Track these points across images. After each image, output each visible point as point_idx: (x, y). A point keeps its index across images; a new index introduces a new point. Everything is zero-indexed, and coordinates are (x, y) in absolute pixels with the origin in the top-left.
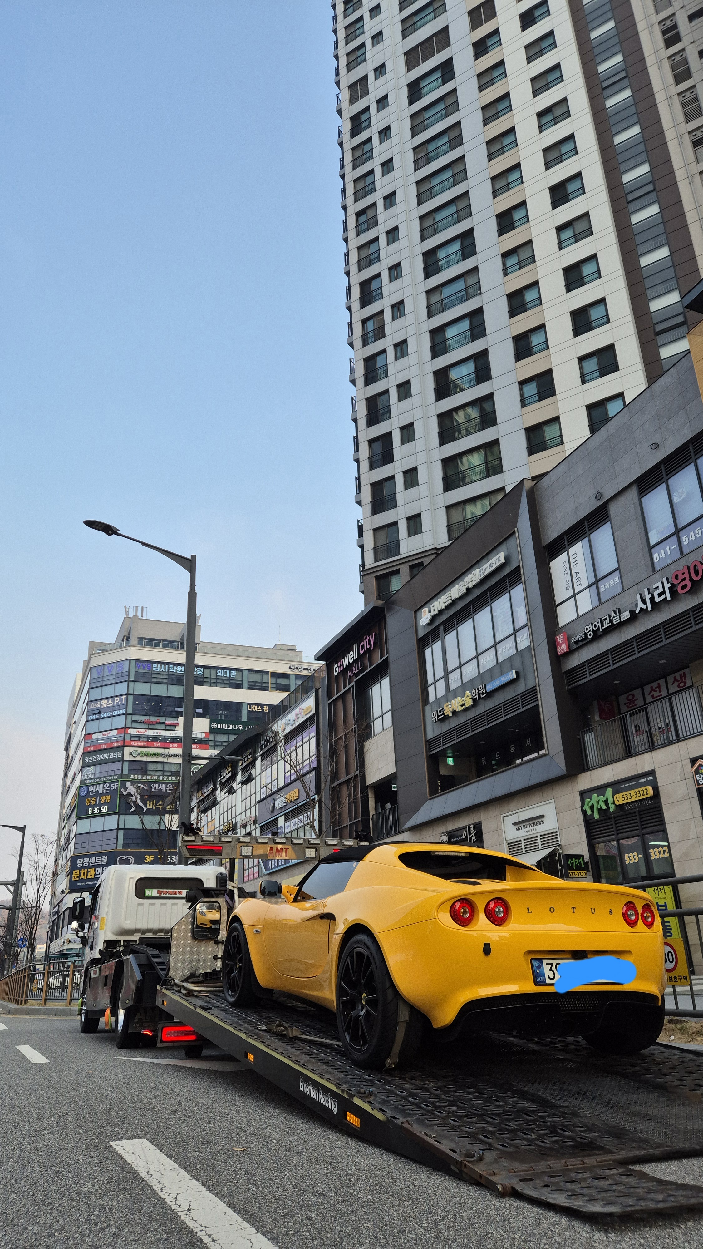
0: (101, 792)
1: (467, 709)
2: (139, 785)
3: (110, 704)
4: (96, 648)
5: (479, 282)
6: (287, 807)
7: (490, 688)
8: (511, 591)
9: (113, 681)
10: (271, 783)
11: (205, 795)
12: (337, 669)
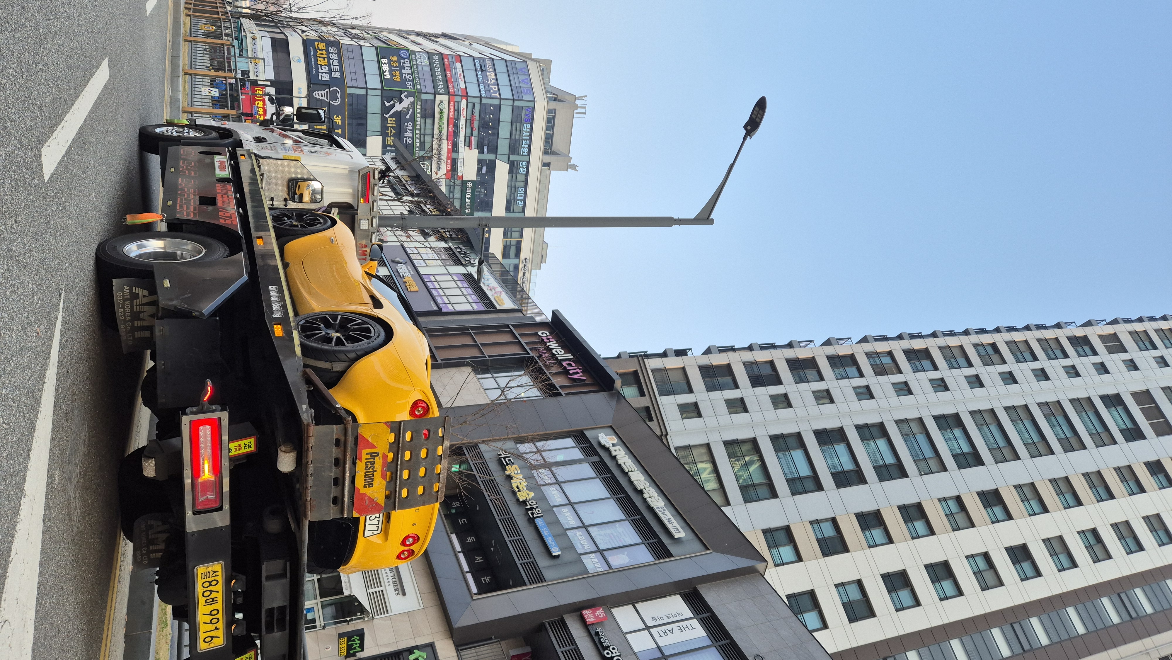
0: (404, 71)
1: (514, 493)
2: (411, 110)
3: (491, 81)
4: (545, 67)
5: (932, 473)
6: (399, 278)
7: (539, 522)
8: (643, 545)
9: (513, 84)
10: (423, 259)
11: (407, 186)
12: (545, 335)
